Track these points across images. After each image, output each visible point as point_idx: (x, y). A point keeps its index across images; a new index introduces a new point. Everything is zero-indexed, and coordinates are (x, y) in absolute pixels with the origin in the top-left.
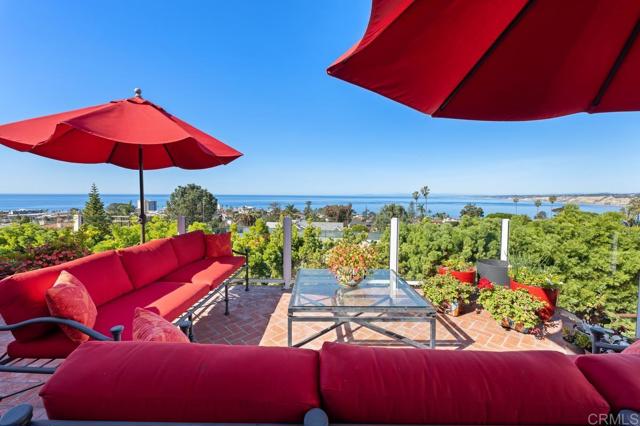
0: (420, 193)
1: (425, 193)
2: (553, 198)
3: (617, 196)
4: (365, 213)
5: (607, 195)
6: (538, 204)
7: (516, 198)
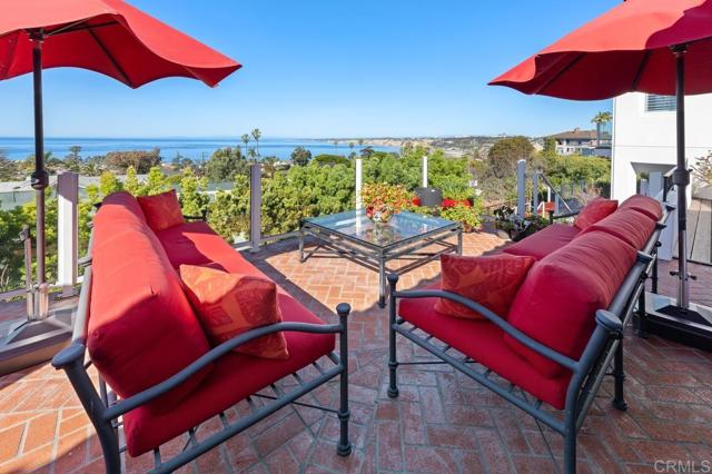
0: (250, 135)
1: (257, 136)
2: (361, 141)
3: (395, 140)
4: (176, 160)
5: (390, 139)
6: (352, 146)
7: (336, 141)
